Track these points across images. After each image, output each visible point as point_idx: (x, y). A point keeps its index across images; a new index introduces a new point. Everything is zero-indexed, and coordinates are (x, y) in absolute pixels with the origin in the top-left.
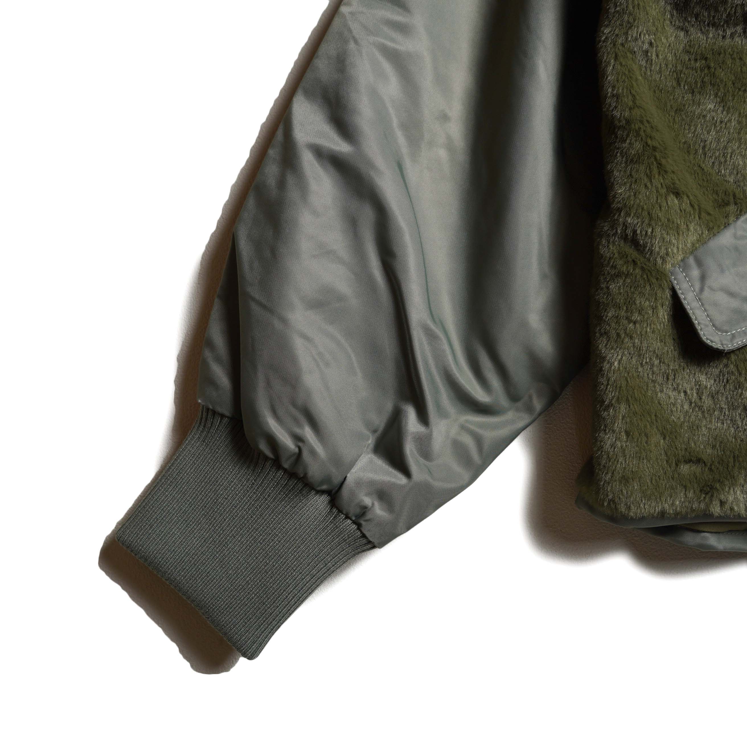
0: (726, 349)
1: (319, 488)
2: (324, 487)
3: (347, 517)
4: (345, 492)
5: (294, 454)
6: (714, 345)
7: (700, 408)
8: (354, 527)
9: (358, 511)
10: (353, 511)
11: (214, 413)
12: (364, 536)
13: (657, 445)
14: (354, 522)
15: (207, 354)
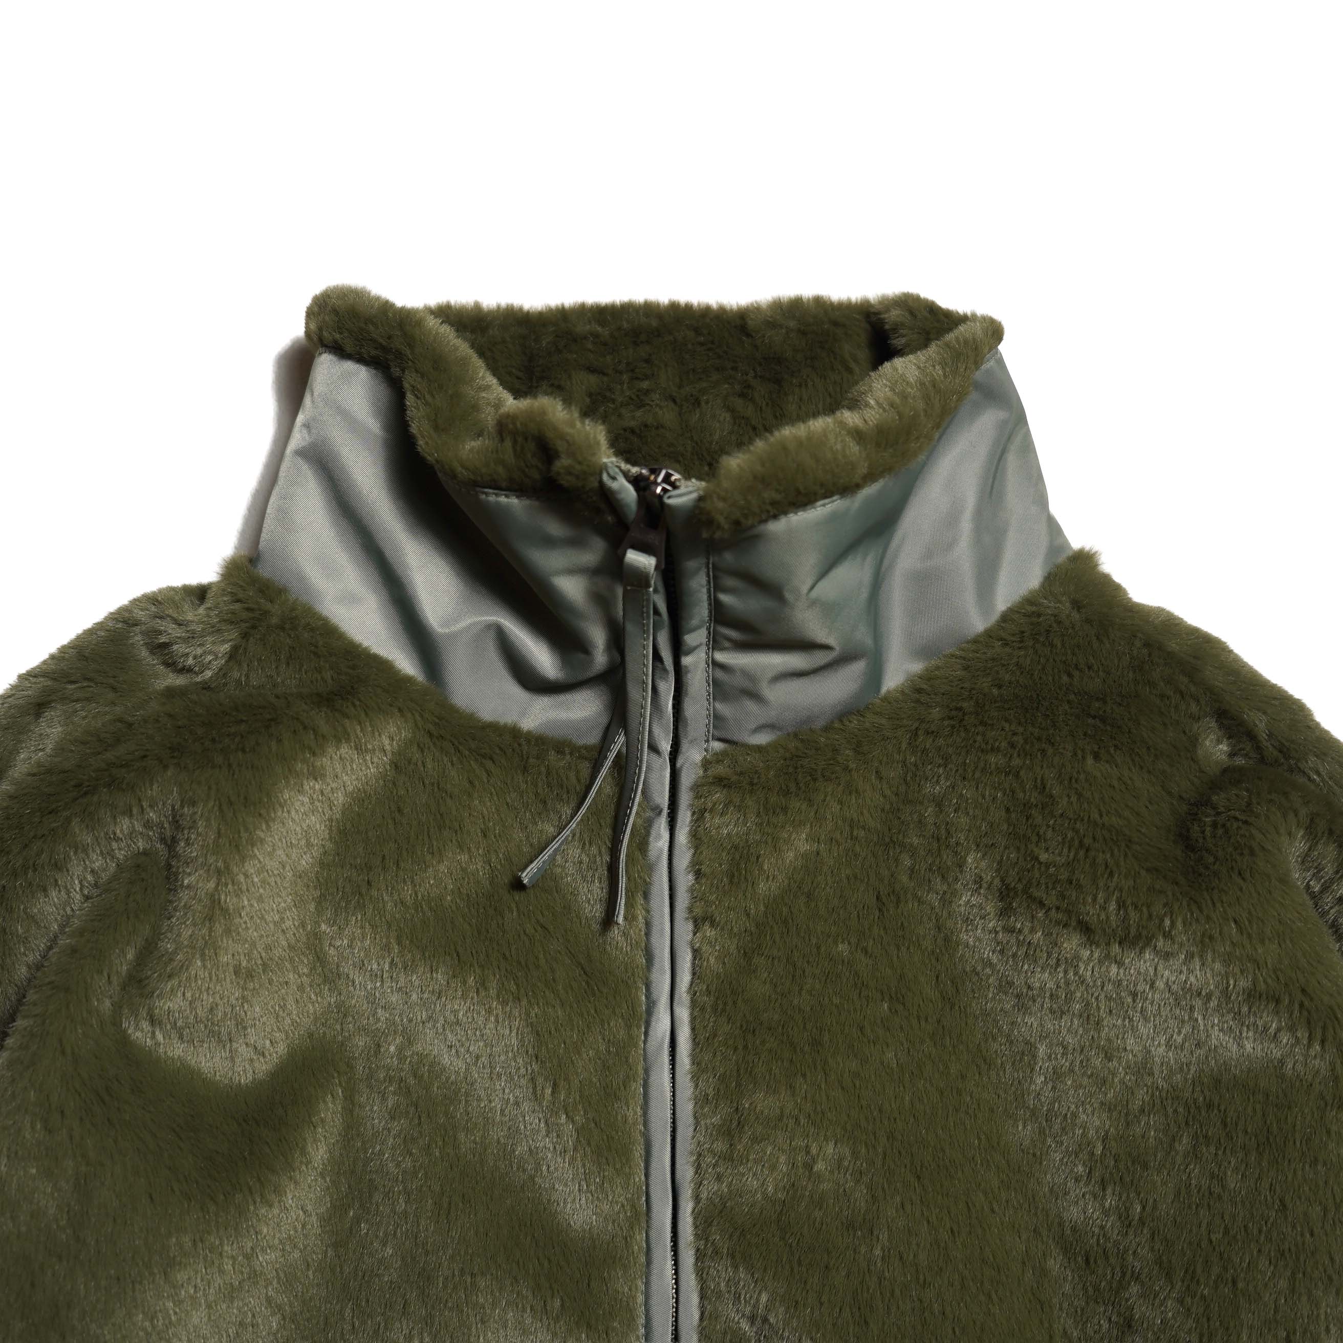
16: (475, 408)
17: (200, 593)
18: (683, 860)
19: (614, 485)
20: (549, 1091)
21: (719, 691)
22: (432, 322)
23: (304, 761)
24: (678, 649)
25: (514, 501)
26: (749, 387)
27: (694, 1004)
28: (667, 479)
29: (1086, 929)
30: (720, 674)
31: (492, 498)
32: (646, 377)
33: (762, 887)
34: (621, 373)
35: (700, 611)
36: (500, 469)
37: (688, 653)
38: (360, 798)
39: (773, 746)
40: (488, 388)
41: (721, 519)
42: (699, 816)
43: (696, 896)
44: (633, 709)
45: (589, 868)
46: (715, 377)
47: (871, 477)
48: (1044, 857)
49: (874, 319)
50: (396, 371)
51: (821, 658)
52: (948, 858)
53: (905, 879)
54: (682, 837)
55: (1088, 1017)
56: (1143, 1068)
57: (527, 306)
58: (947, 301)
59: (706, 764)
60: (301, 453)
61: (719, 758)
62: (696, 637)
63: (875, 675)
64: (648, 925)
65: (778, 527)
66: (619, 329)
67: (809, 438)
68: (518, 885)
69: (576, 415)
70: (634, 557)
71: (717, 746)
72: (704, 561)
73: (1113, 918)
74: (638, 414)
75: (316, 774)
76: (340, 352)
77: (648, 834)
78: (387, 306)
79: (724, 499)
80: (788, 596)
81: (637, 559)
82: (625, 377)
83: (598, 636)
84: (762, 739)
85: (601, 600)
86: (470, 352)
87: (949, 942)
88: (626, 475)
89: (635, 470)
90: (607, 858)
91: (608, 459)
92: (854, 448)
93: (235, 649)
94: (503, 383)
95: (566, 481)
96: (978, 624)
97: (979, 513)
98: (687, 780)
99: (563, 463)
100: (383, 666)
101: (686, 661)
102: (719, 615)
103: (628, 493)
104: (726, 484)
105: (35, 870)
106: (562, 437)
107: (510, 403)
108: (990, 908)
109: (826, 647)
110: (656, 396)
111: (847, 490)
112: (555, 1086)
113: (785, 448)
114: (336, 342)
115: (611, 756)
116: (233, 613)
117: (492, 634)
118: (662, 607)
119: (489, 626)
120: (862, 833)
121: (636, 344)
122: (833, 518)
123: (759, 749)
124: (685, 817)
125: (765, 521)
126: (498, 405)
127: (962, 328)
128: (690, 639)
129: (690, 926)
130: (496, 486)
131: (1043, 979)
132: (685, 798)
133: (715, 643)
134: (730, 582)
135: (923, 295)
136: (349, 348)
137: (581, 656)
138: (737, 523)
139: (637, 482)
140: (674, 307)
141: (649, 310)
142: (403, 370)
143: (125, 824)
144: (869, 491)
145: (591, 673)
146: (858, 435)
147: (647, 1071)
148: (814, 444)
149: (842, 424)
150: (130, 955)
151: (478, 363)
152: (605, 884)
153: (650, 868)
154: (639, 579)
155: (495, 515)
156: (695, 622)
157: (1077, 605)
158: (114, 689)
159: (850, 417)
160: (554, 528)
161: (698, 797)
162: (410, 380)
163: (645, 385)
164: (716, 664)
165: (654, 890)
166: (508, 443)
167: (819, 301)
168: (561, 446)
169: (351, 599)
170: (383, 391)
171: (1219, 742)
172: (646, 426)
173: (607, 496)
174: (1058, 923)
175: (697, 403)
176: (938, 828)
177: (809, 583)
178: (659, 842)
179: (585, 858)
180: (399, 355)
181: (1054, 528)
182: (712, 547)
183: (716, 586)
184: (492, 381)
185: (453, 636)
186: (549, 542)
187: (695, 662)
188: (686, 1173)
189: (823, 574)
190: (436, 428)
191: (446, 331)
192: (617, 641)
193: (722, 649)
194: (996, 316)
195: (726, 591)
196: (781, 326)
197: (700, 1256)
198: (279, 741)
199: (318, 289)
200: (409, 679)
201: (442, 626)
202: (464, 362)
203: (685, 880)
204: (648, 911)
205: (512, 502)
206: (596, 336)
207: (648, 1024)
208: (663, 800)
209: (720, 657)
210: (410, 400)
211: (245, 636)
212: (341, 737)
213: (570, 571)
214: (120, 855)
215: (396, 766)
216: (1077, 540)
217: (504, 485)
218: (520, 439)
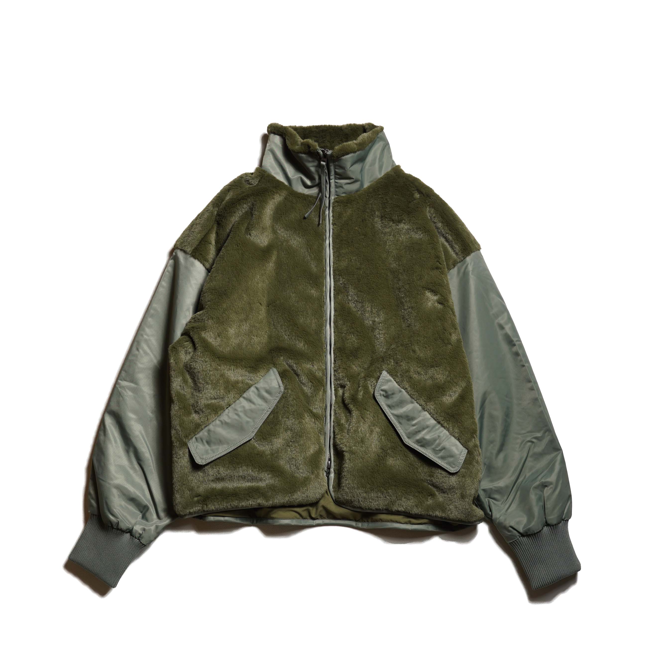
0: (203, 464)
1: (126, 532)
2: (128, 531)
3: (136, 538)
4: (134, 531)
5: (117, 523)
6: (200, 464)
7: (200, 481)
8: (138, 540)
9: (139, 535)
10: (137, 535)
11: (94, 515)
12: (141, 543)
13: (187, 493)
14: (138, 539)
15: (89, 497)
16: (297, 142)
17: (252, 174)
18: (331, 214)
19: (319, 151)
20: (310, 250)
21: (337, 187)
22: (290, 128)
23: (272, 196)
24: (329, 179)
25: (304, 155)
26: (342, 139)
27: (333, 238)
28: (327, 151)
29: (393, 220)
30: (336, 184)
31: (300, 155)
32: (325, 138)
33: (344, 219)
34: (320, 137)
35: (333, 173)
36: (302, 150)
37: (331, 180)
38: (280, 203)
39: (345, 196)
40: (299, 139)
41: (335, 156)
42: (333, 207)
43: (333, 220)
44: (322, 189)
45: (316, 216)
46: (336, 137)
47: (358, 150)
48: (387, 210)
49: (364, 127)
50: (284, 136)
51: (352, 181)
52: (373, 213)
53: (367, 217)
54: (331, 212)
55: (394, 236)
56: (402, 243)
57: (304, 126)
58: (376, 124)
59: (334, 199)
60: (269, 150)
61: (336, 198)
62: (332, 177)
63: (362, 185)
64: (325, 225)
65: (344, 158)
66: (320, 130)
67: (348, 144)
68: (305, 218)
69: (313, 141)
70: (322, 163)
71: (336, 196)
72: (333, 164)
73: (397, 218)
74: (323, 144)
75: (274, 199)
76: (275, 133)
77: (325, 211)
78: (282, 126)
79: (335, 153)
80: (346, 169)
81: (323, 163)
82: (321, 138)
83: (317, 177)
84: (344, 195)
85: (317, 171)
86: (296, 133)
87: (374, 227)
88: (321, 150)
89: (322, 149)
90: (318, 214)
91: (318, 148)
92: (355, 146)
93: (260, 180)
94: (301, 138)
95: (312, 151)
96: (379, 176)
97: (379, 158)
98: (332, 201)
99: (312, 148)
100: (283, 183)
101: (331, 181)
102: (336, 173)
103: (321, 153)
104: (335, 150)
105: (231, 213)
106: (311, 144)
107: (302, 141)
108: (380, 220)
109: (353, 179)
110: (326, 141)
111: (355, 152)
112: (311, 249)
113: (344, 146)
114: (274, 132)
115: (319, 198)
116: (259, 175)
117: (300, 178)
118: (327, 172)
119: (299, 177)
120: (360, 210)
121: (323, 132)
122: (352, 157)
123: (343, 197)
124: (331, 208)
125: (342, 157)
126: (300, 141)
127: (376, 129)
128: (331, 177)
129: (332, 225)
130: (301, 153)
131: (387, 230)
132: (331, 205)
133: (336, 178)
134: (337, 167)
135: (372, 123)
136: (276, 133)
137: (314, 181)
138: (337, 156)
139: (322, 151)
140: (329, 126)
141: (325, 126)
142: (285, 136)
143: (245, 205)
144: (358, 153)
145: (316, 184)
146: (356, 144)
147: (325, 249)
148: (349, 146)
149: (354, 143)
150: (246, 225)
151: (297, 135)
152: (318, 218)
153: (326, 216)
154: (323, 166)
155: (301, 158)
156: (332, 174)
157: (395, 173)
158: (240, 187)
159: (355, 141)
160: (310, 159)
161: (333, 204)
162: (287, 137)
163: (324, 139)
164: (336, 182)
165: (326, 220)
166: (303, 146)
167: (354, 124)
168: (311, 146)
169: (277, 173)
170: (282, 140)
171: (418, 195)
172: (324, 146)
173: (318, 153)
174: (389, 220)
175: (333, 142)
176: (371, 208)
177: (349, 167)
178: (327, 212)
179: (315, 214)
180: (285, 134)
181: (393, 162)
182: (334, 161)
183: (335, 168)
184: (299, 138)
185: (293, 179)
186: (309, 162)
187: (332, 181)
188: (332, 264)
189: (351, 166)
190: (291, 144)
191: (292, 130)
192: (320, 178)
193: (336, 180)
194: (383, 126)
195: (336, 169)
196: (348, 129)
197: (334, 276)
198: (268, 193)
199: (269, 123)
200: (286, 185)
201: (292, 177)
202: (295, 135)
203: (331, 218)
204: (325, 223)
205: (303, 155)
206: (316, 131)
207: (325, 241)
208: (327, 205)
209: (336, 181)
210: (287, 141)
211: (261, 178)
212: (277, 193)
213: (312, 166)
214: (243, 211)
215: (285, 199)
216: (397, 164)
217: (302, 153)
218: (305, 145)
